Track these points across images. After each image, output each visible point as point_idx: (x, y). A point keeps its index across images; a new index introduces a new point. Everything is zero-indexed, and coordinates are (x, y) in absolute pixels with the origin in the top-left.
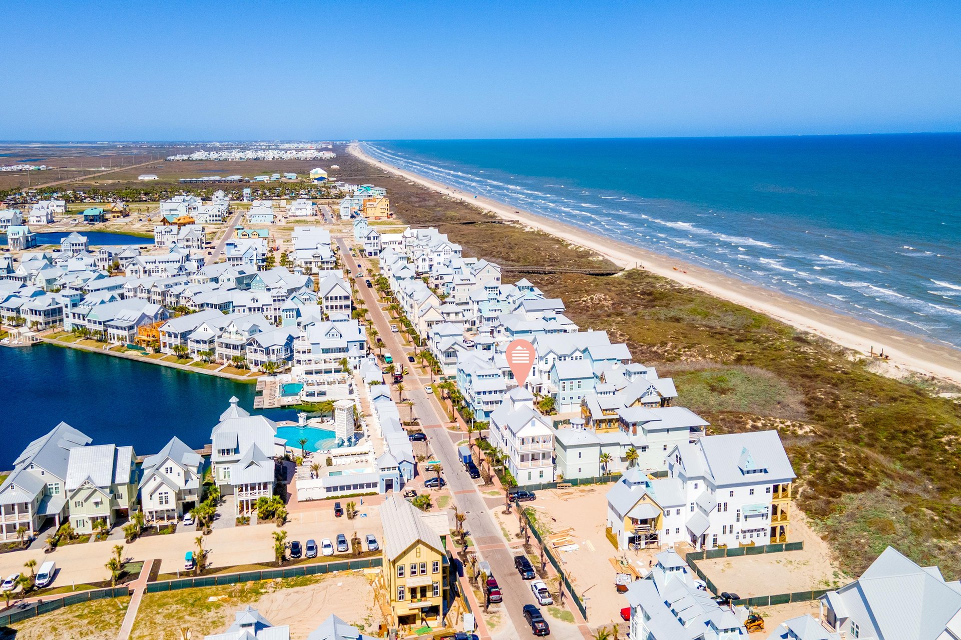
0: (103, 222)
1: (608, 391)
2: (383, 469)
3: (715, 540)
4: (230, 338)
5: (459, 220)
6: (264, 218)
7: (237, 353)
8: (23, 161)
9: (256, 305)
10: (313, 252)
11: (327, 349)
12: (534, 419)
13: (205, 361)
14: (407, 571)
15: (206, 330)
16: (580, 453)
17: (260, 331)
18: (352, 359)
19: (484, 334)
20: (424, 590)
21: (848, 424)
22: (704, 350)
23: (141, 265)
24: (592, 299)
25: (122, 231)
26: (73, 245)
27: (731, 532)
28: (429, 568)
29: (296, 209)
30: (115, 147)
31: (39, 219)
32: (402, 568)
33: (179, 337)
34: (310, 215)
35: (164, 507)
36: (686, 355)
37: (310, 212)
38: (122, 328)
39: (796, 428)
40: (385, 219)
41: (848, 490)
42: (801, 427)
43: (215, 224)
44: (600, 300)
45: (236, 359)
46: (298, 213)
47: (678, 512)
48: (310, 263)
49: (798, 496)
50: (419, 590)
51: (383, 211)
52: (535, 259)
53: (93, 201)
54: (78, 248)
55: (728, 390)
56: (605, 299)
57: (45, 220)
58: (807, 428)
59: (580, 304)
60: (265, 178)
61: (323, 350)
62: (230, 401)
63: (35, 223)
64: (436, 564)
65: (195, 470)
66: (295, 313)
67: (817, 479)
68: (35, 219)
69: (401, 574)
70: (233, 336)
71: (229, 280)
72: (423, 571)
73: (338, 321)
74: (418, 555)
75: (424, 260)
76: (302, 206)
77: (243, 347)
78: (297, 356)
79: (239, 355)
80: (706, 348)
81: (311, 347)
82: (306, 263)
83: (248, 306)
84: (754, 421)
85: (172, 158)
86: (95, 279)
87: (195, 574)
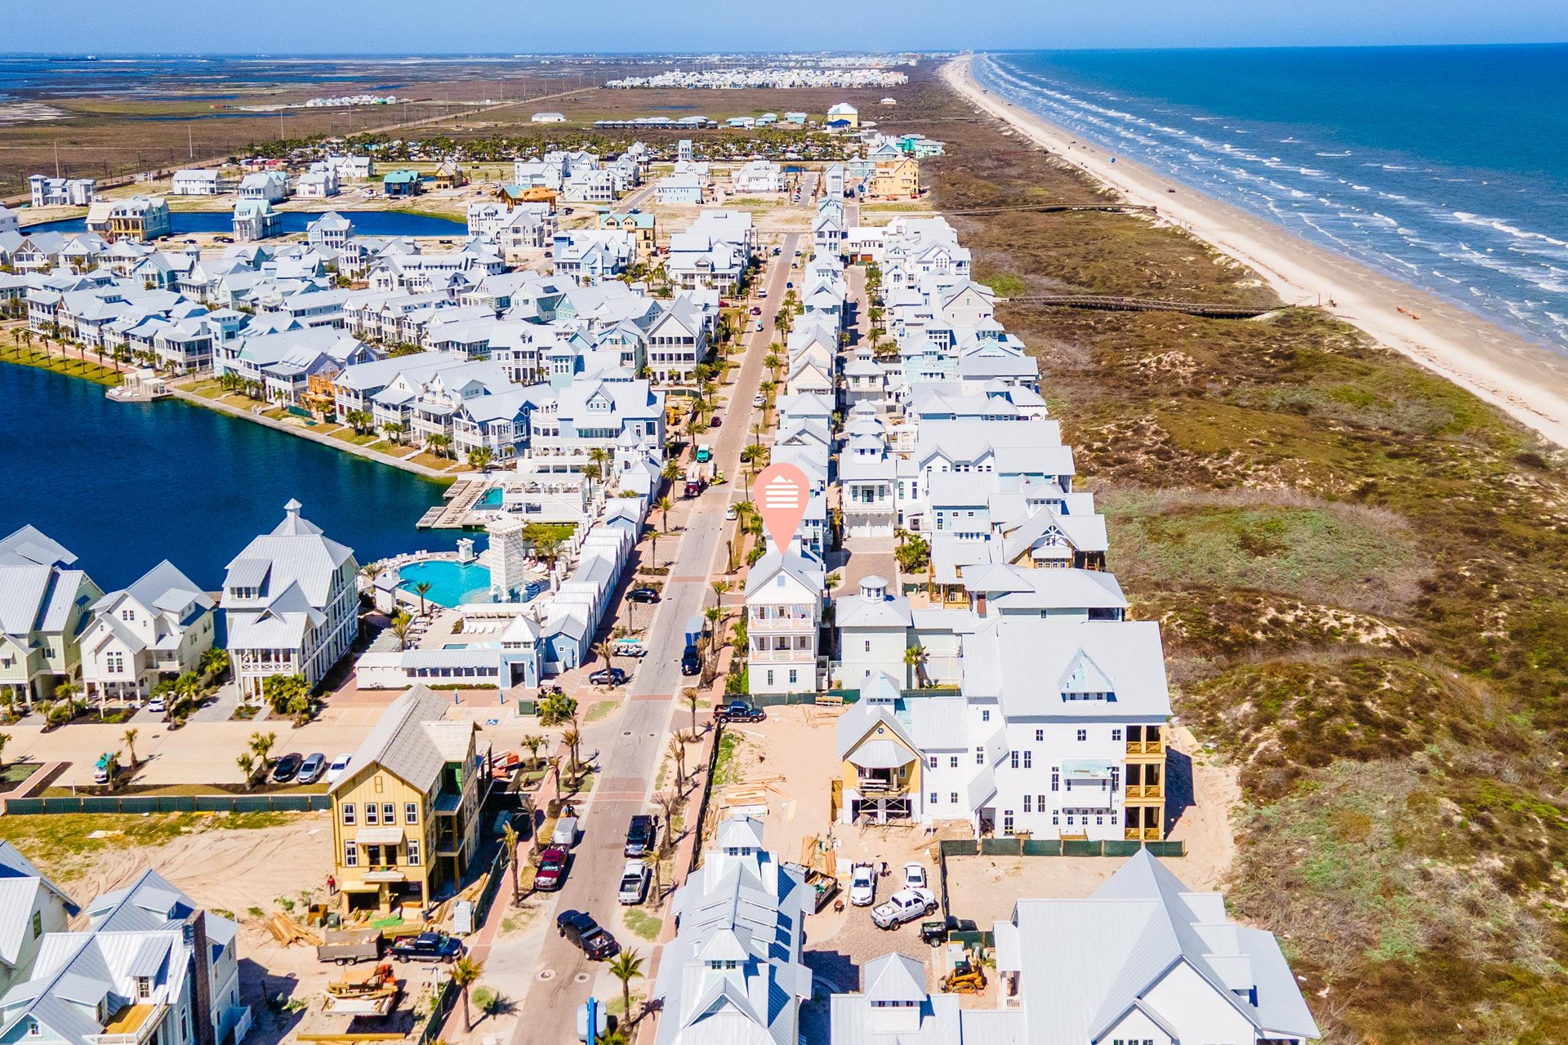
0: (417, 194)
1: (975, 531)
2: (507, 645)
3: (1009, 822)
4: (433, 402)
5: (1039, 203)
6: (684, 194)
7: (439, 429)
8: (371, 89)
9: (528, 347)
10: (697, 257)
11: (586, 431)
12: (782, 573)
13: (394, 441)
14: (360, 814)
15: (402, 386)
16: (867, 643)
17: (487, 393)
18: (622, 449)
19: (864, 417)
20: (392, 853)
21: (1482, 630)
22: (1296, 469)
23: (395, 270)
24: (1159, 361)
25: (436, 211)
26: (326, 234)
27: (1041, 808)
28: (400, 814)
29: (750, 179)
30: (538, 63)
31: (313, 188)
32: (349, 809)
33: (361, 396)
34: (775, 191)
35: (116, 677)
36: (1258, 478)
37: (774, 185)
38: (285, 378)
39: (1360, 631)
40: (908, 200)
41: (1350, 755)
42: (1371, 628)
43: (598, 204)
44: (1173, 365)
45: (435, 439)
46: (753, 186)
47: (954, 762)
48: (693, 276)
49: (1251, 758)
50: (382, 851)
51: (907, 184)
52: (1122, 282)
53: (426, 158)
54: (334, 238)
55: (1276, 547)
56: (1183, 363)
57: (323, 191)
58: (1381, 633)
59: (1134, 370)
60: (748, 122)
61: (580, 431)
62: (286, 507)
63: (307, 195)
64: (411, 808)
65: (176, 619)
66: (571, 364)
67: (1302, 728)
68: (307, 188)
69: (349, 819)
70: (439, 399)
71: (526, 302)
72: (389, 819)
73: (612, 380)
74: (379, 788)
75: (897, 277)
76: (762, 173)
77: (448, 419)
78: (535, 440)
79: (442, 433)
80: (1302, 466)
81: (558, 425)
82: (685, 276)
83: (513, 349)
84: (1281, 610)
85: (614, 83)
86: (303, 293)
87: (104, 791)
